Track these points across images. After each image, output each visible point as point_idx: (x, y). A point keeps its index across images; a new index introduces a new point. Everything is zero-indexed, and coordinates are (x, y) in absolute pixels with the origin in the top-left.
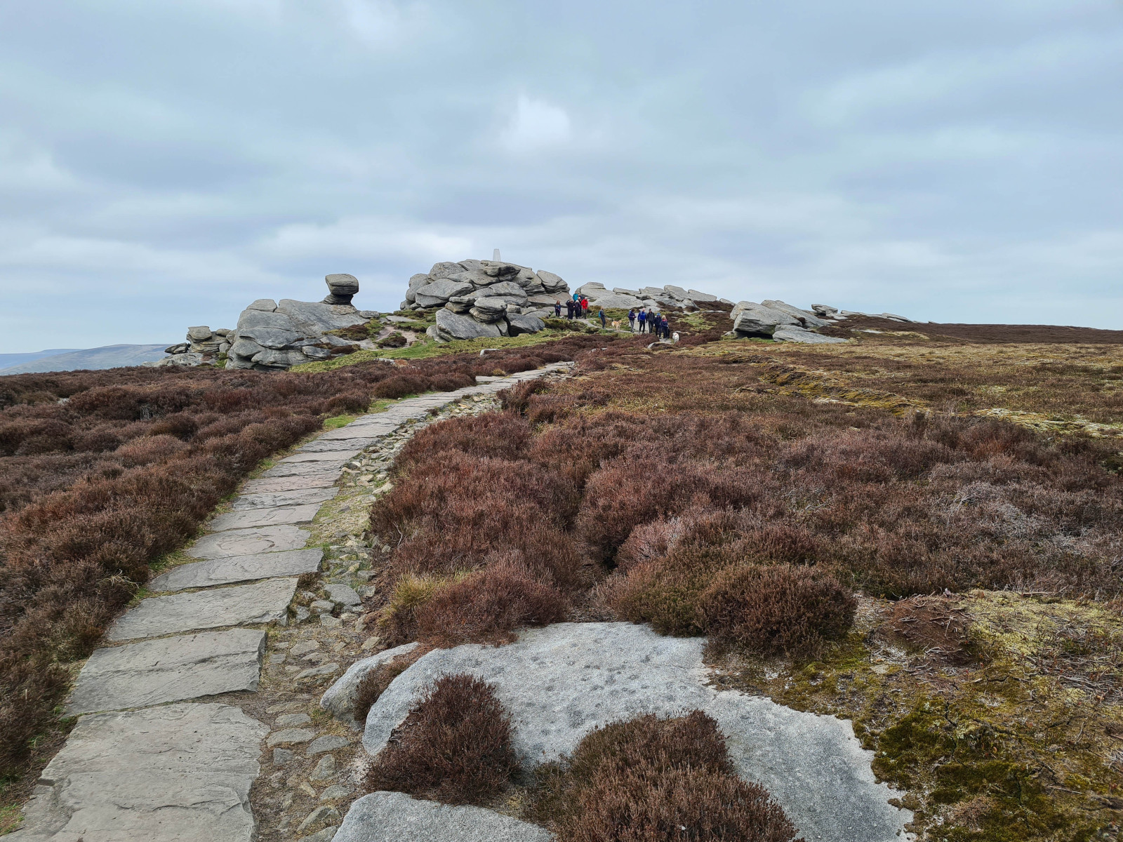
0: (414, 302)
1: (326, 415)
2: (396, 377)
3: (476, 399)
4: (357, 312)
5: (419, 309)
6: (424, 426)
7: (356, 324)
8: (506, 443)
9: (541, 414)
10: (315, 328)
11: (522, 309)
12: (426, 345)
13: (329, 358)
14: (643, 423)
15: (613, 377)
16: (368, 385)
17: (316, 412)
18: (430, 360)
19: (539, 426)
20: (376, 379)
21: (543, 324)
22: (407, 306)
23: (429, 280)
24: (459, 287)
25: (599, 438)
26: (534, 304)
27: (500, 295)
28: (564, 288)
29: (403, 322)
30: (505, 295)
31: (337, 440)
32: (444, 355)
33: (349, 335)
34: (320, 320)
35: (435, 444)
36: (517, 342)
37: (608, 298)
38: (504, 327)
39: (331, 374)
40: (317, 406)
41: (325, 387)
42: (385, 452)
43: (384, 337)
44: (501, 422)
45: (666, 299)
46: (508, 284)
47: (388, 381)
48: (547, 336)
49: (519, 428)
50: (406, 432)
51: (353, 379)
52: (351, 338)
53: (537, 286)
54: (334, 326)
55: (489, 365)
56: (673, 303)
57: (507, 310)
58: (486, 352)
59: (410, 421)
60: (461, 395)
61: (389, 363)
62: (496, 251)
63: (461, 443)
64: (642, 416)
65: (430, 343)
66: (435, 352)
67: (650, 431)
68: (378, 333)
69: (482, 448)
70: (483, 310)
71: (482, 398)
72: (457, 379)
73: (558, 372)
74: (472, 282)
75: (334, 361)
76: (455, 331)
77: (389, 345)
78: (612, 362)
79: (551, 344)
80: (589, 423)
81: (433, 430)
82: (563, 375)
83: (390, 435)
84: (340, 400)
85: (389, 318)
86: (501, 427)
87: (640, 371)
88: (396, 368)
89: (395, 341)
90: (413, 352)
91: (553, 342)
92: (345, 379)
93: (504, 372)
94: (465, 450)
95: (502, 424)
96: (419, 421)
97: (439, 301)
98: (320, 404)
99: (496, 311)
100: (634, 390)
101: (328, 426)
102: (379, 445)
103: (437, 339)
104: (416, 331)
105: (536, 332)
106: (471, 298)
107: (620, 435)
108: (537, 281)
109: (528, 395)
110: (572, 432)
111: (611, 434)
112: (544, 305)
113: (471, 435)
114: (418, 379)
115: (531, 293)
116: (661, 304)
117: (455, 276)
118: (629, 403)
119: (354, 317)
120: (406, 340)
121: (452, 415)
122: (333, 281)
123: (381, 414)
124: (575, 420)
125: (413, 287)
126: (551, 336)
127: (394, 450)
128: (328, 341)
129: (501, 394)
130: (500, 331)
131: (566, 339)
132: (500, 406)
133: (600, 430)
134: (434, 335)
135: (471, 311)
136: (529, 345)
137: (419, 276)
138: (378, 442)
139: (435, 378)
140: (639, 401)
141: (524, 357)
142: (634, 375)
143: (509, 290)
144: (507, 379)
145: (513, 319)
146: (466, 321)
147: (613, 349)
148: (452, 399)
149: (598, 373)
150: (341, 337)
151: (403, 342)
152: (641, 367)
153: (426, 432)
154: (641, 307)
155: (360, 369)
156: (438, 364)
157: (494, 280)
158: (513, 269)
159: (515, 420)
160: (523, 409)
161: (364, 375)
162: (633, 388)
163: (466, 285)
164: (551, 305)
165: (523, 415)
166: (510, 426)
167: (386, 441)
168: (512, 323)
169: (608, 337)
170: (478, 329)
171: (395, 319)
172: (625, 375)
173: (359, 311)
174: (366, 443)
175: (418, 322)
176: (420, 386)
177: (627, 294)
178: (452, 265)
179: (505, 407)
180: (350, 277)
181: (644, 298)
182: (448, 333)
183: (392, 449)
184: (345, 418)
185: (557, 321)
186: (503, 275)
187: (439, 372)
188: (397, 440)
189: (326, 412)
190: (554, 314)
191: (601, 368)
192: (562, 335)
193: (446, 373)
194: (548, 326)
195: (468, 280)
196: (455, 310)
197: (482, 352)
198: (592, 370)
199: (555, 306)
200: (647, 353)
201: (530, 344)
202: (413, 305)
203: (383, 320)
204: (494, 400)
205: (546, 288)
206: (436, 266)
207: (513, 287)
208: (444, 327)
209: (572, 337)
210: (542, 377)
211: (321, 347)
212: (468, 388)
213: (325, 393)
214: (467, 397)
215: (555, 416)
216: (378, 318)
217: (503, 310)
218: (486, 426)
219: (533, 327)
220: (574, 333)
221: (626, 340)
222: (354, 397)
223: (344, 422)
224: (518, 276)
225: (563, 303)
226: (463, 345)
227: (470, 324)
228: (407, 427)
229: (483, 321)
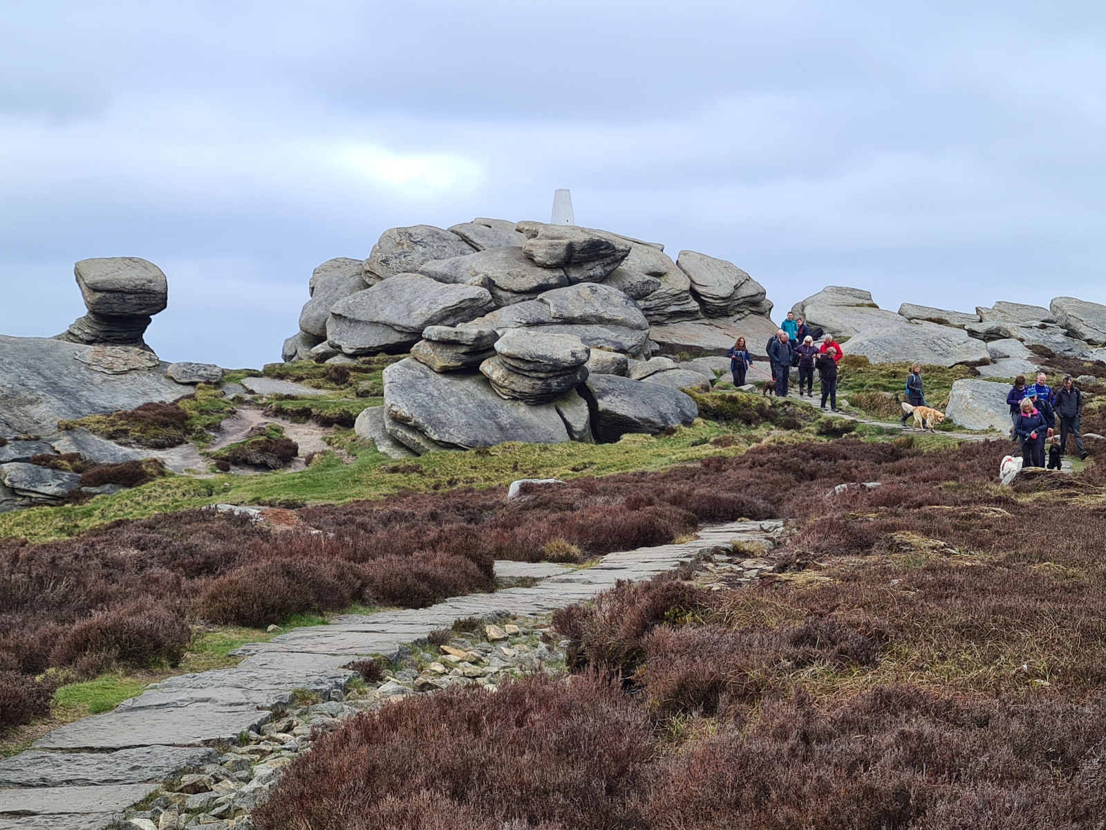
0: (321, 338)
1: (62, 674)
2: (264, 563)
3: (493, 631)
4: (158, 367)
5: (337, 361)
6: (342, 712)
7: (156, 400)
8: (578, 774)
9: (683, 686)
10: (38, 411)
11: (632, 363)
12: (352, 463)
13: (75, 496)
14: (983, 723)
15: (897, 574)
16: (185, 583)
17: (32, 664)
18: (363, 507)
19: (677, 722)
20: (208, 567)
21: (692, 408)
22: (303, 351)
23: (367, 278)
24: (452, 296)
25: (852, 768)
26: (667, 349)
27: (569, 321)
28: (757, 304)
29: (289, 397)
30: (584, 321)
31: (91, 750)
32: (403, 494)
33: (135, 431)
34: (55, 388)
35: (372, 774)
36: (617, 458)
37: (883, 333)
38: (578, 414)
39: (79, 548)
40: (37, 645)
41: (61, 588)
42: (225, 791)
43: (233, 437)
44: (565, 711)
45: (1054, 340)
46: (594, 291)
47: (240, 574)
48: (705, 441)
49: (618, 729)
50: (288, 729)
51: (142, 566)
52: (138, 441)
53: (677, 298)
54: (91, 405)
55: (533, 527)
56: (1078, 349)
57: (589, 365)
58: (525, 489)
59: (301, 698)
60: (451, 620)
61: (245, 519)
62: (562, 196)
63: (447, 773)
64: (981, 702)
65: (364, 457)
66: (378, 483)
67: (1005, 751)
68: (218, 429)
69: (506, 790)
70: (520, 365)
71: (511, 628)
72: (440, 571)
73: (736, 552)
74: (489, 284)
75: (88, 505)
76: (437, 424)
77: (245, 463)
78: (893, 528)
79: (716, 466)
80: (824, 718)
81: (368, 730)
82: (748, 563)
83: (242, 740)
84: (104, 632)
85: (251, 383)
86: (565, 725)
87: (979, 558)
88: (265, 535)
89: (264, 450)
90: (314, 484)
91: (722, 460)
92: (120, 565)
93: (575, 550)
94: (458, 794)
95: (567, 714)
96: (327, 696)
97: (394, 338)
98: (44, 640)
99: (557, 369)
100: (960, 619)
101: (67, 707)
102: (210, 769)
103: (384, 447)
104: (326, 422)
105: (672, 431)
106: (486, 330)
107: (913, 761)
108: (676, 283)
109: (644, 627)
110: (770, 746)
111: (888, 758)
112: (697, 352)
113: (477, 751)
114: (327, 570)
115: (656, 317)
116: (1042, 354)
117: (440, 267)
118: (943, 658)
119: (149, 380)
120: (294, 449)
121: (421, 679)
122: (94, 276)
123: (219, 674)
124: (784, 711)
125: (320, 295)
126: (717, 443)
127: (254, 784)
128: (74, 450)
129: (567, 620)
130: (568, 426)
131: (761, 451)
132: (562, 655)
133: (854, 744)
134: (377, 435)
135: (487, 367)
136: (650, 469)
137: (338, 264)
138: (208, 759)
139: (376, 568)
140: (971, 652)
141: (634, 505)
142: (960, 570)
143: (595, 307)
144: (584, 573)
145: (605, 392)
146: (470, 395)
147: (899, 484)
148: (423, 632)
149: (855, 560)
150: (111, 437)
151: (287, 453)
152: (982, 545)
153: (346, 734)
154: (984, 362)
155: (164, 534)
156: (387, 521)
157: (553, 277)
158: (609, 246)
159: (605, 707)
160: (628, 669)
161: (174, 555)
162: (956, 611)
163: (472, 290)
164: (719, 352)
165: (627, 684)
166: (591, 725)
167: (231, 757)
168: (603, 404)
169: (882, 447)
170: (505, 420)
171: (266, 388)
172: (931, 569)
173: (166, 365)
174: (174, 763)
175: (332, 398)
176: (333, 590)
177: (940, 321)
178: (435, 233)
179: (577, 663)
180: (145, 265)
181: (991, 336)
182: (416, 429)
183: (247, 780)
184: (117, 682)
185: (733, 400)
186: (579, 264)
187: (386, 548)
188: (263, 753)
189: (62, 665)
190: (729, 378)
191: (861, 544)
192: (750, 439)
193: (408, 552)
194: (706, 412)
195: (479, 279)
196: (439, 364)
197: (514, 487)
198: (835, 551)
199: (729, 353)
200: (999, 501)
201: (655, 466)
202: (321, 348)
203: (232, 391)
204: (546, 639)
205: (702, 303)
206: (387, 237)
207: (606, 299)
208: (404, 411)
209: (779, 447)
210: (687, 569)
211: (54, 467)
212: (471, 598)
213: (60, 605)
214: (468, 627)
215: (723, 698)
216: (218, 385)
217: (578, 366)
218: (519, 723)
219: (664, 418)
220: (785, 436)
221: (937, 457)
222: (140, 621)
223: (110, 697)
224: (624, 266)
225: (757, 346)
226: (460, 466)
227: (481, 405)
228: (293, 714)
229: (517, 397)
